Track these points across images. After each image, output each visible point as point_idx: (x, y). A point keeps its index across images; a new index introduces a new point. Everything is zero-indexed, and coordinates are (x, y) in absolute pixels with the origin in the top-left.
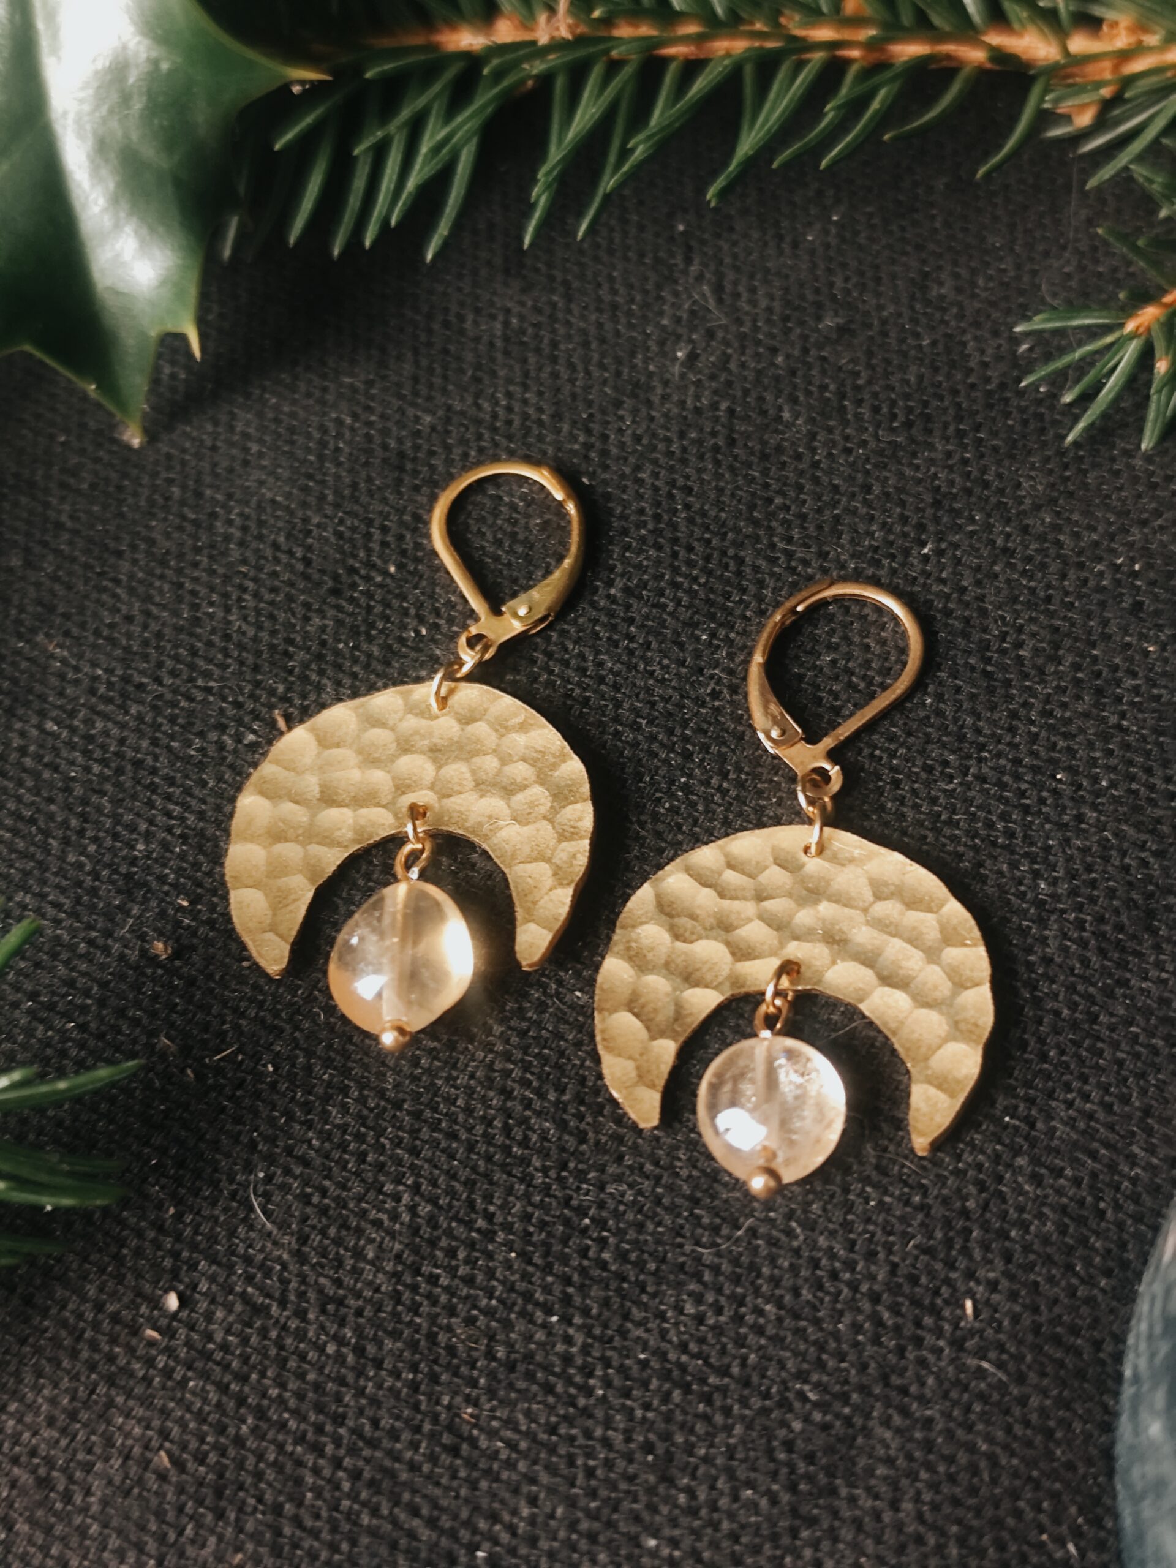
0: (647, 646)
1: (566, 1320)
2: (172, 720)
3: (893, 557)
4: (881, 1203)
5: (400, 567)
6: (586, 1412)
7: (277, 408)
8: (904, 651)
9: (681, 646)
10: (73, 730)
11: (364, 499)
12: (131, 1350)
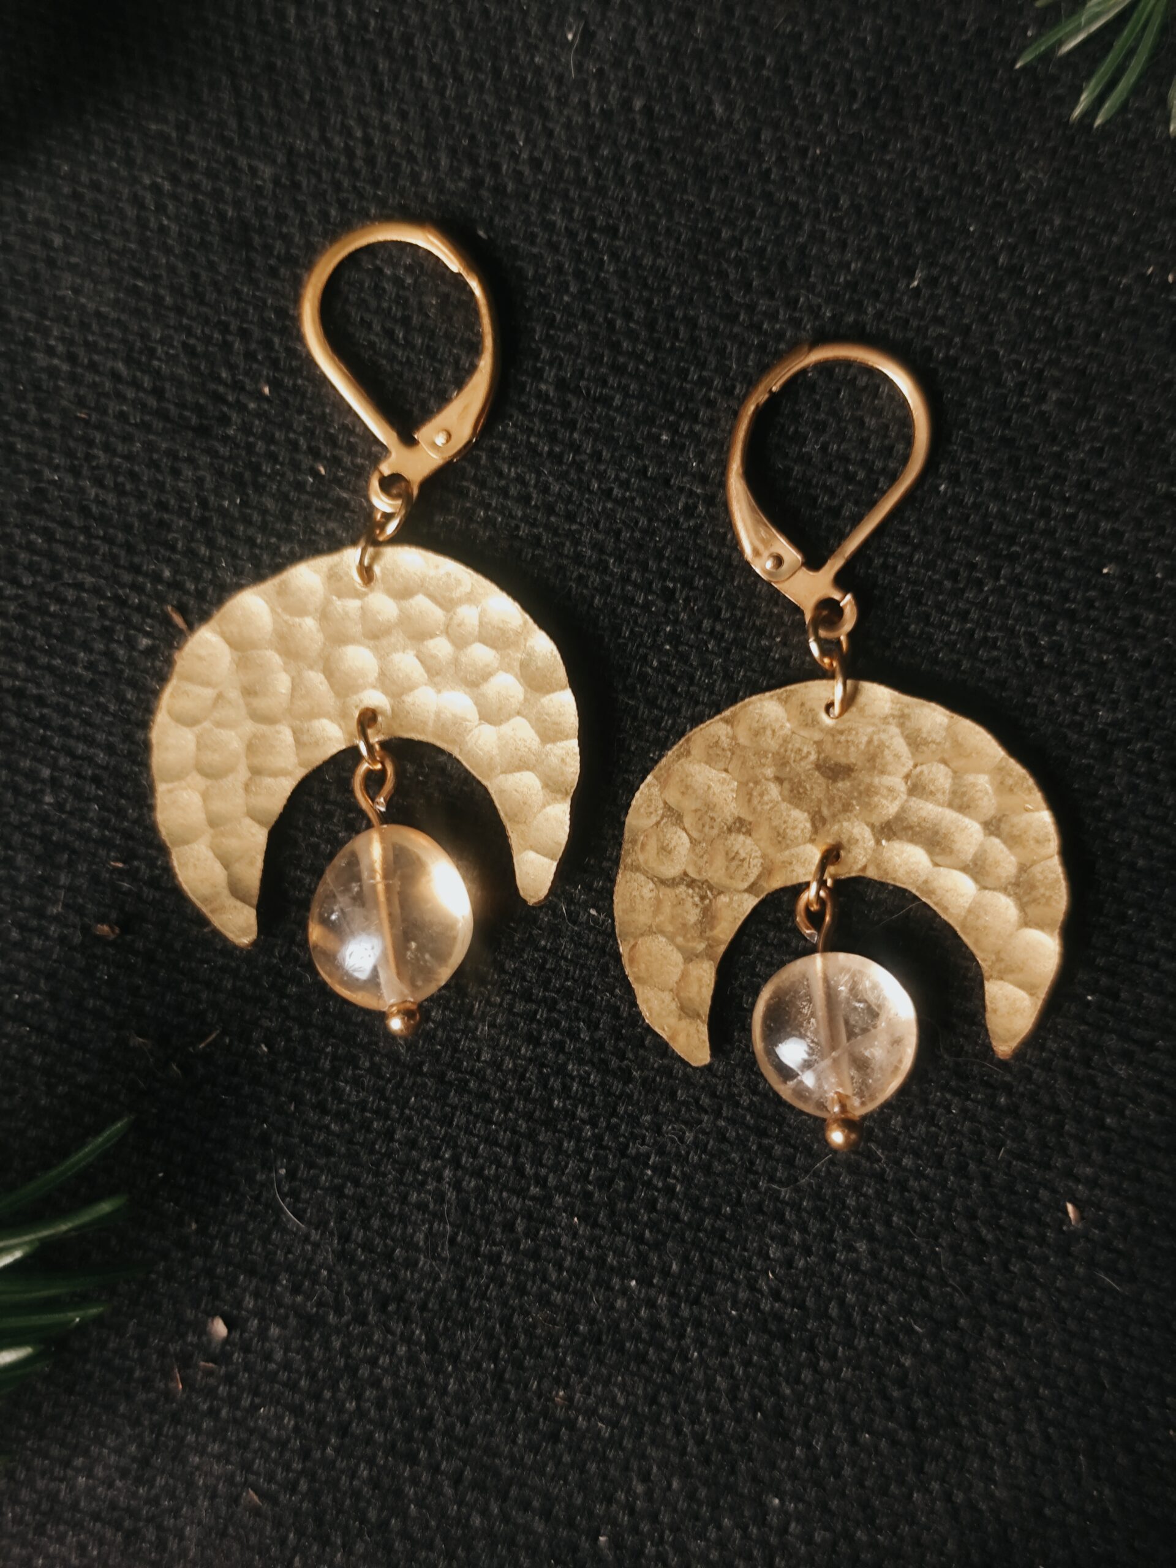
0: (597, 456)
1: (645, 1282)
2: (46, 632)
3: (876, 295)
4: (964, 1111)
5: (275, 384)
6: (684, 1378)
7: (73, 178)
8: (906, 421)
9: (638, 451)
11: (211, 296)
12: (186, 1387)
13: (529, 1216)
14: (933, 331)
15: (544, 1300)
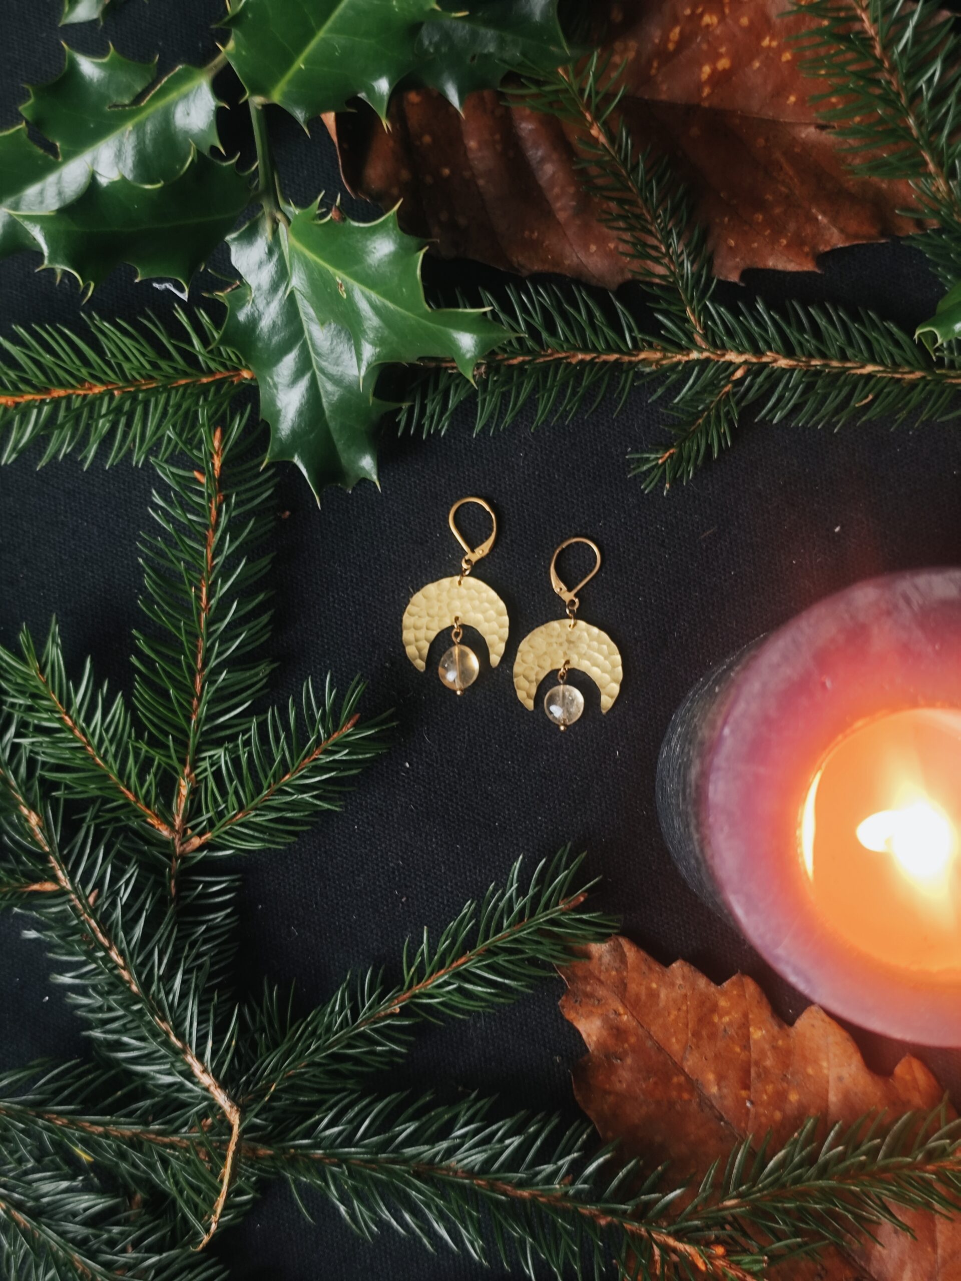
0: (519, 559)
1: (512, 762)
2: (378, 590)
3: (591, 526)
4: (593, 726)
5: (440, 534)
6: (520, 786)
8: (595, 558)
9: (529, 559)
10: (348, 595)
11: (426, 510)
12: (398, 779)
13: (486, 744)
14: (604, 536)
15: (488, 765)
